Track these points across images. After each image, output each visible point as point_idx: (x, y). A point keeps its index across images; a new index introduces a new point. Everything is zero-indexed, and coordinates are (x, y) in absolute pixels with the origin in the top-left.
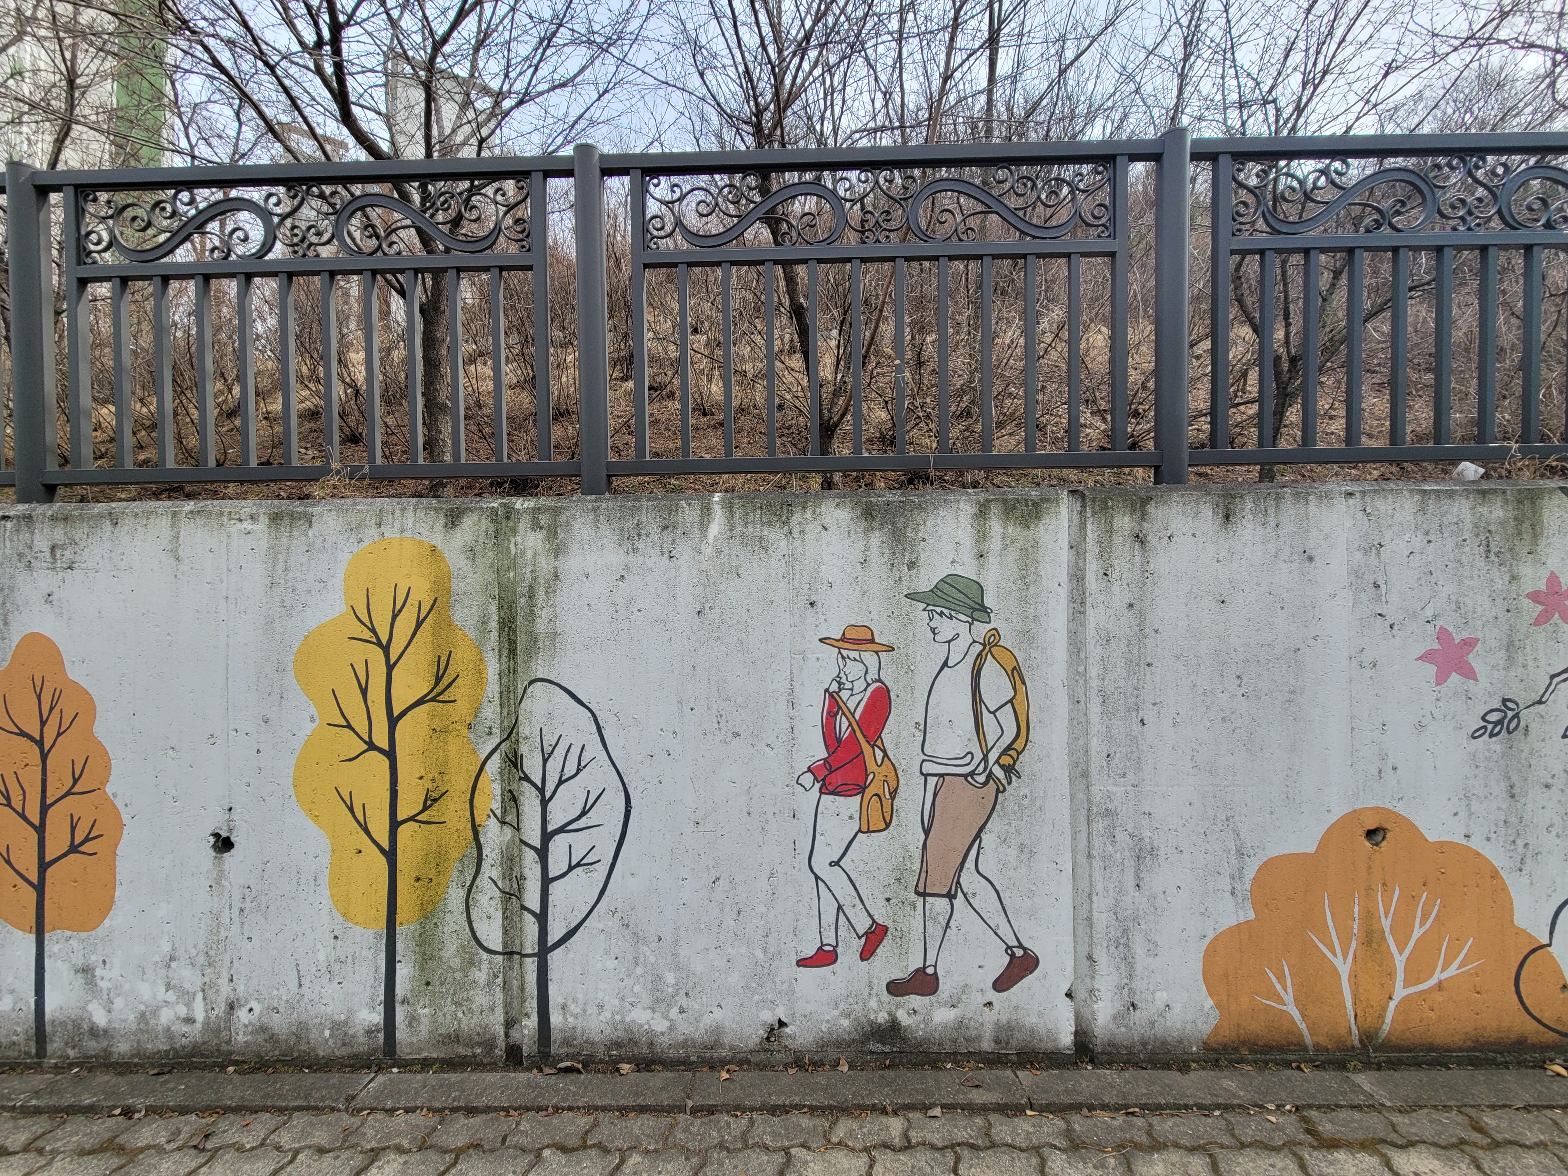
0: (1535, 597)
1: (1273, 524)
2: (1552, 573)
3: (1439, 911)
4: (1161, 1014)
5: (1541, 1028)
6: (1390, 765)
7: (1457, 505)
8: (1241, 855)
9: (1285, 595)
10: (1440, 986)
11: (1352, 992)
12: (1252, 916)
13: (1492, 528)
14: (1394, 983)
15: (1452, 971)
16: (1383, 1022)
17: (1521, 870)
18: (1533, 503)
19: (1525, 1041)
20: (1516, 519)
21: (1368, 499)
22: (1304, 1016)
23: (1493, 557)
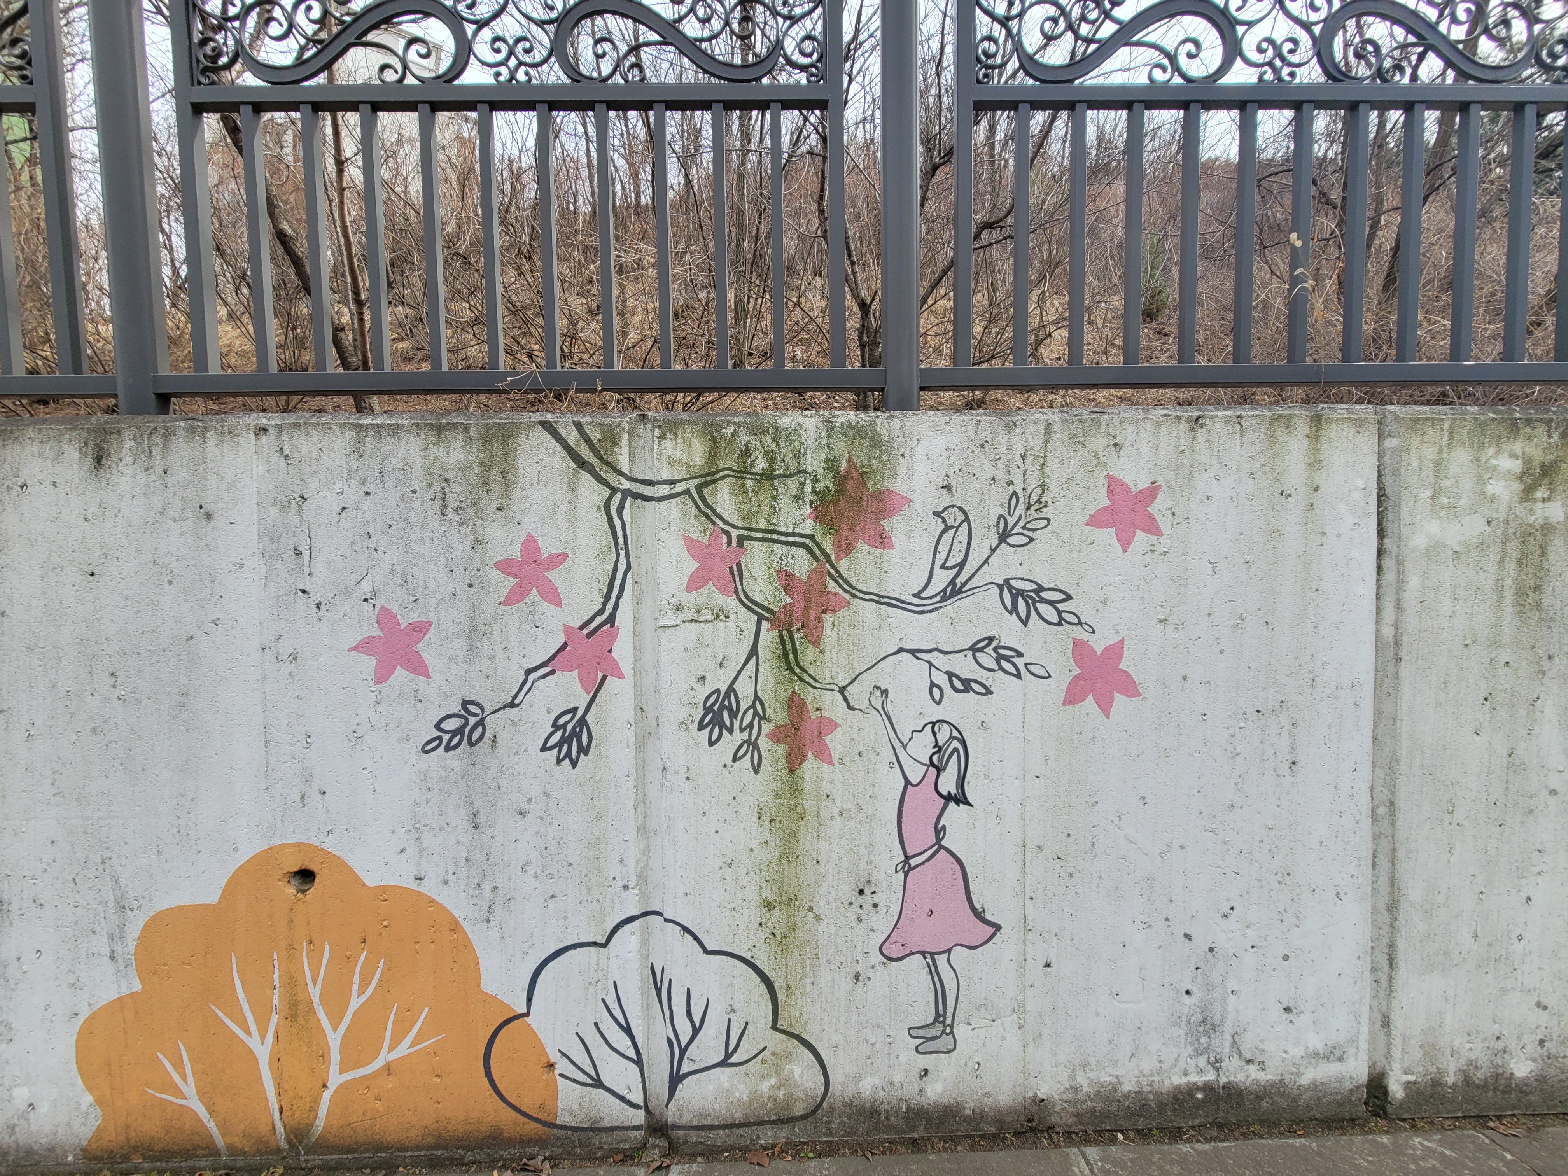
0: (506, 567)
1: (159, 470)
2: (529, 535)
3: (382, 974)
4: (23, 1116)
5: (520, 1117)
6: (316, 788)
7: (403, 444)
8: (122, 908)
9: (174, 564)
10: (388, 1069)
11: (274, 1079)
12: (137, 986)
13: (450, 475)
14: (328, 1067)
15: (403, 1049)
16: (316, 1117)
17: (488, 921)
18: (505, 442)
19: (501, 1134)
20: (481, 463)
21: (285, 436)
22: (211, 1112)
23: (450, 514)
